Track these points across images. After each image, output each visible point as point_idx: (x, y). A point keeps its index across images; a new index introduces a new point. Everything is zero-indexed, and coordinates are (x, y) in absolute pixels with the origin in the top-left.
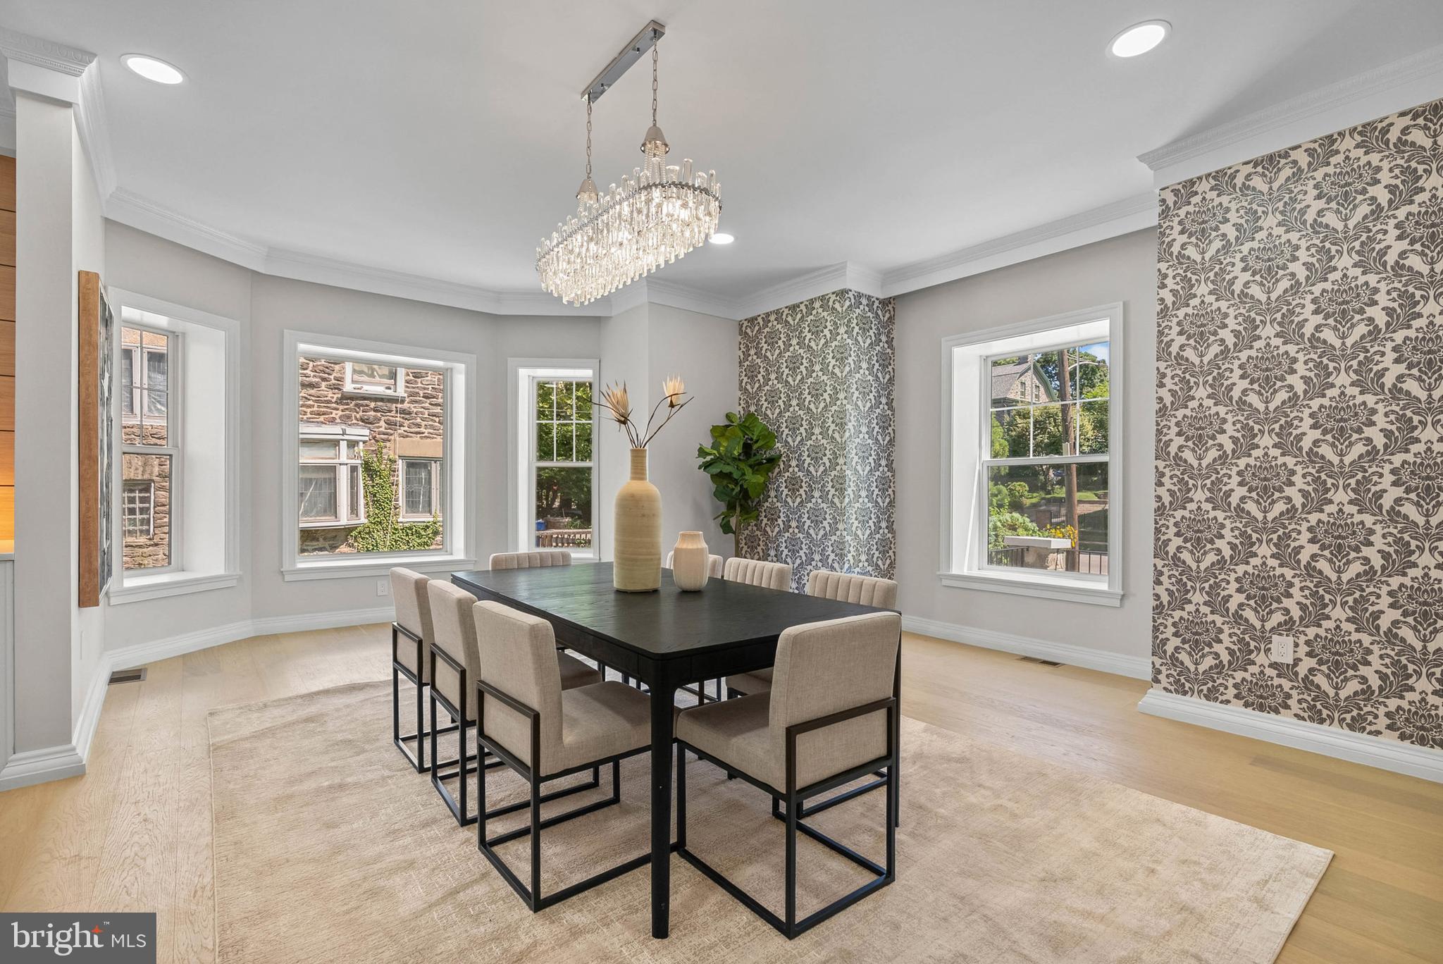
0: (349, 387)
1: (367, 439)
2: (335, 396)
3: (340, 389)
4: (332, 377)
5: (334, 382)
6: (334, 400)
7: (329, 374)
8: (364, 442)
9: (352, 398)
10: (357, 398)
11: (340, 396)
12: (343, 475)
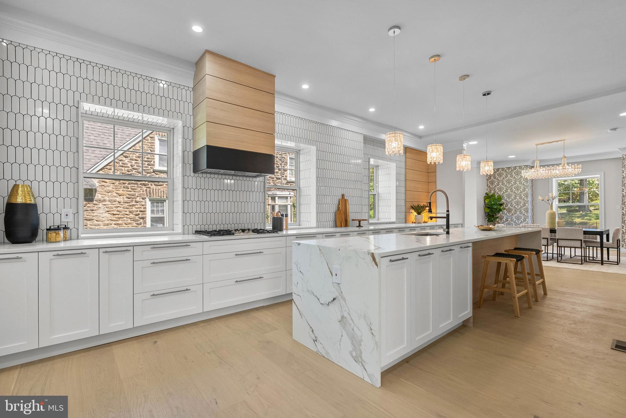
0: (288, 179)
1: (293, 196)
2: (285, 182)
3: (286, 180)
4: (284, 176)
5: (285, 177)
6: (285, 183)
7: (284, 175)
8: (293, 197)
9: (289, 183)
10: (291, 183)
11: (286, 182)
12: (289, 207)
